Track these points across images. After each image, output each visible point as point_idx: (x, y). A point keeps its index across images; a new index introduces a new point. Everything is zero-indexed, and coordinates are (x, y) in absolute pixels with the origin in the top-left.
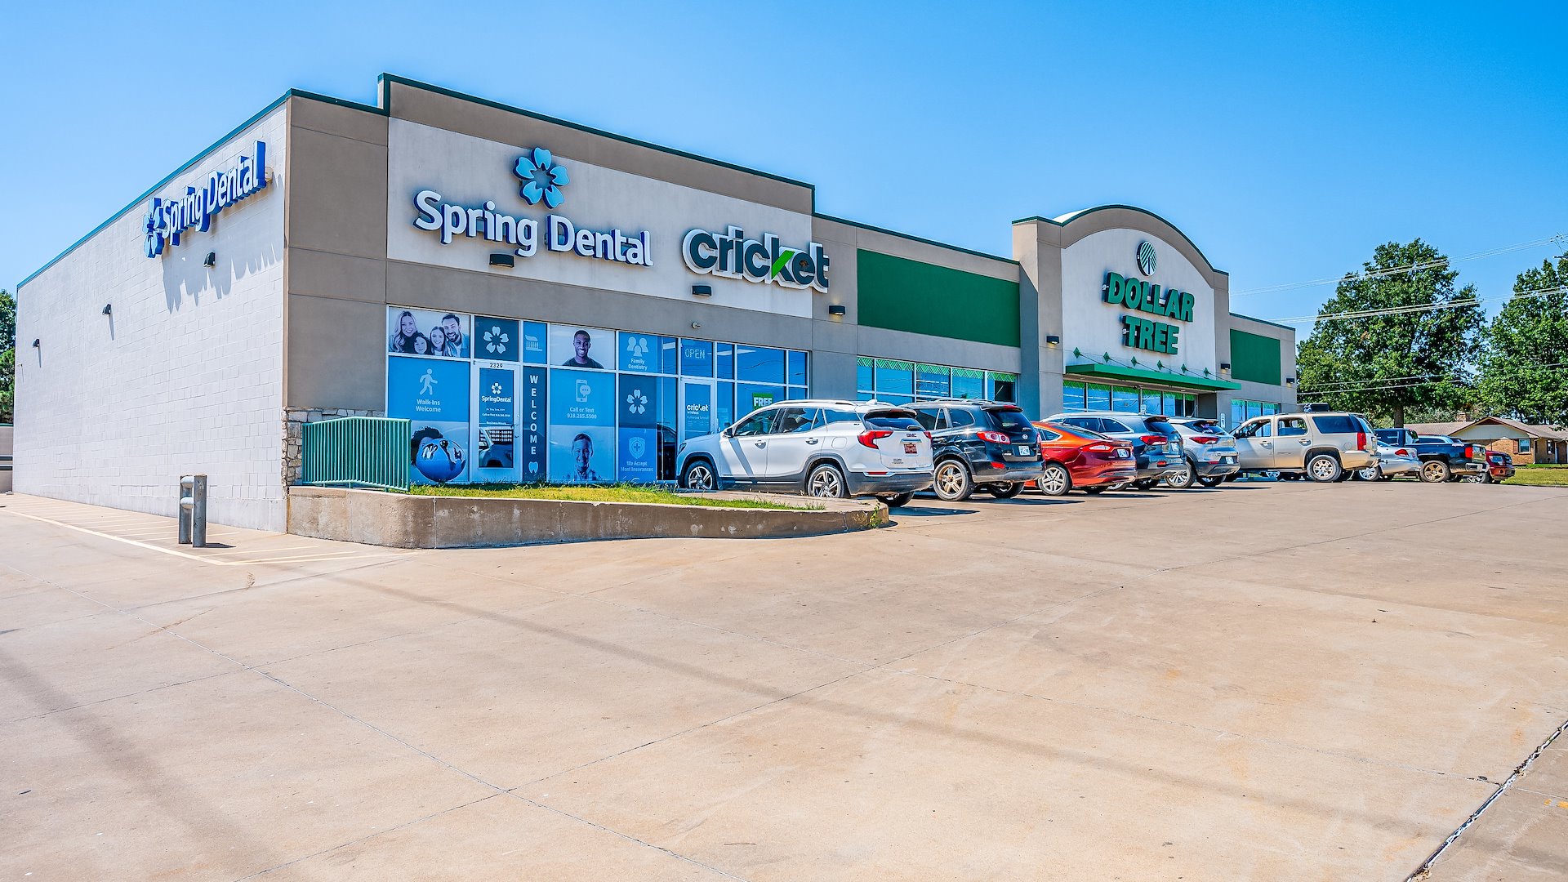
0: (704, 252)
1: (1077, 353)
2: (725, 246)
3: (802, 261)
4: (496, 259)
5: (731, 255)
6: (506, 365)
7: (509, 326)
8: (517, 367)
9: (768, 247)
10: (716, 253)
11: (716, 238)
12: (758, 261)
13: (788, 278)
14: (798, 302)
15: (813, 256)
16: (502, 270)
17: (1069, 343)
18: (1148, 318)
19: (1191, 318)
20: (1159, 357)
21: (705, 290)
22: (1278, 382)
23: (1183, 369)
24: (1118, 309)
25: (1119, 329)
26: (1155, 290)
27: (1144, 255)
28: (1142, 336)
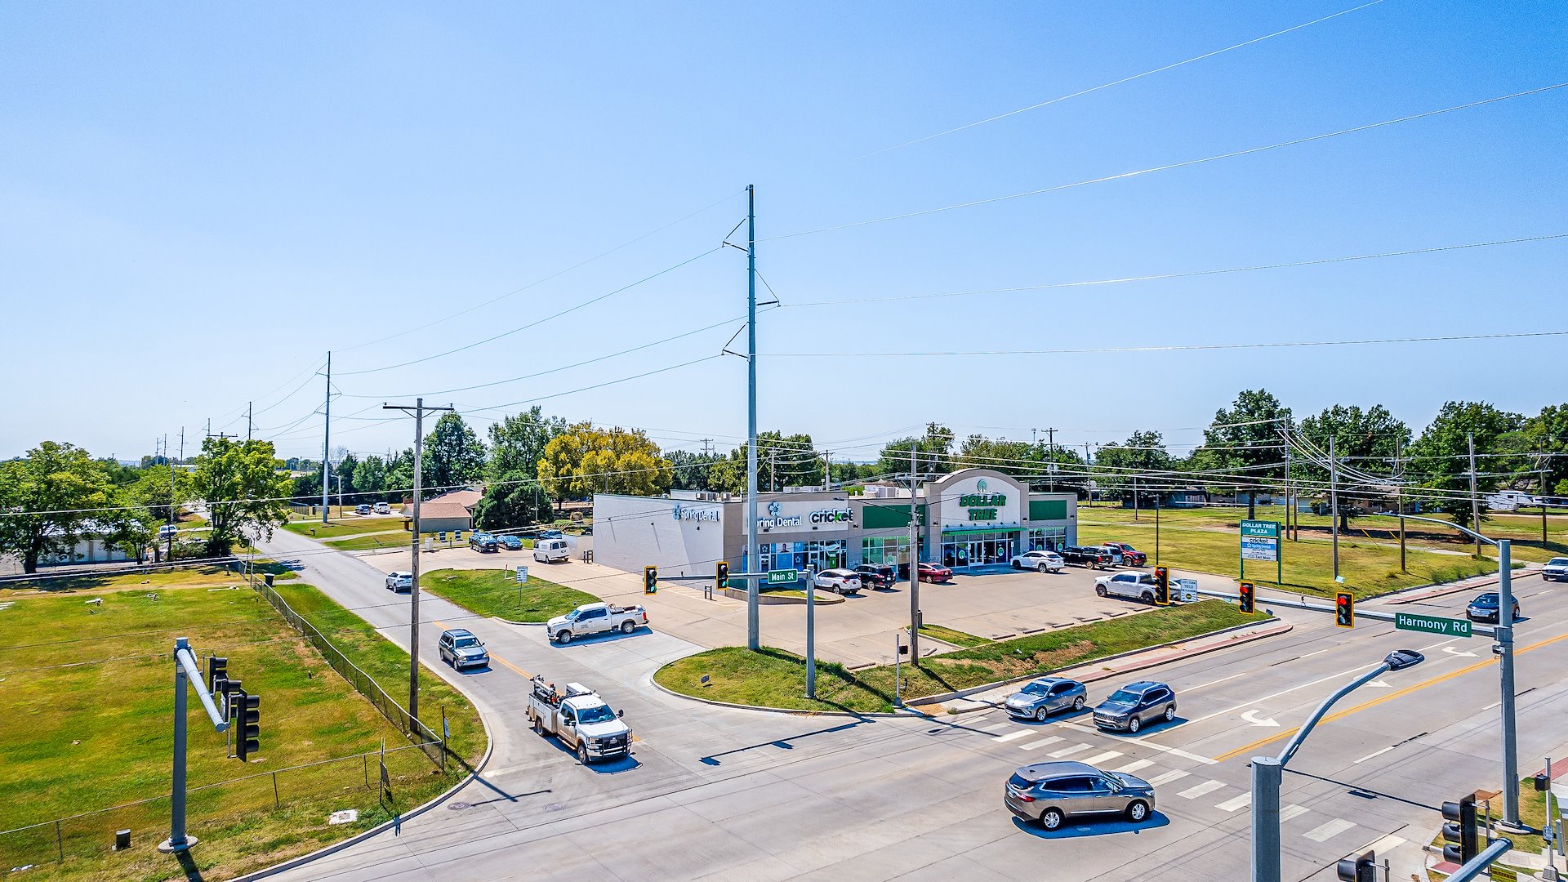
0: (815, 518)
1: (947, 526)
2: (821, 515)
3: (844, 515)
4: (765, 531)
5: (823, 518)
6: (767, 555)
7: (768, 546)
8: (769, 555)
9: (834, 513)
10: (819, 518)
11: (819, 514)
12: (831, 518)
13: (840, 520)
14: (843, 526)
15: (848, 513)
16: (766, 533)
17: (944, 523)
18: (982, 508)
19: (1003, 504)
20: (988, 521)
21: (816, 528)
22: (1065, 517)
23: (1002, 523)
24: (968, 507)
25: (968, 514)
26: (985, 498)
27: (981, 485)
28: (978, 515)
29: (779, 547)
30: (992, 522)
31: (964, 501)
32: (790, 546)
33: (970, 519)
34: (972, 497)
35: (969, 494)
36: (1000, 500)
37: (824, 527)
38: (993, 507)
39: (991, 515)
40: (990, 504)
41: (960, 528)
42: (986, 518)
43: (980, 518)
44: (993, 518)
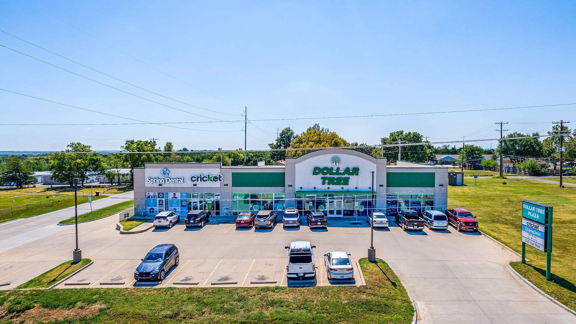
0: (194, 179)
1: (300, 188)
2: (198, 177)
3: (215, 178)
5: (199, 179)
9: (207, 176)
10: (196, 179)
11: (196, 176)
12: (205, 179)
13: (212, 181)
14: (215, 185)
15: (219, 176)
16: (160, 186)
17: (297, 186)
18: (336, 176)
19: (357, 174)
20: (342, 186)
21: (196, 185)
22: (433, 186)
23: (356, 188)
24: (321, 175)
25: (321, 181)
26: (338, 169)
27: (336, 160)
28: (332, 181)
29: (171, 195)
30: (346, 187)
31: (317, 171)
32: (178, 195)
33: (323, 183)
34: (326, 168)
35: (322, 166)
36: (356, 171)
37: (200, 184)
38: (346, 176)
39: (346, 182)
40: (343, 174)
41: (313, 190)
42: (339, 184)
43: (334, 184)
44: (347, 184)
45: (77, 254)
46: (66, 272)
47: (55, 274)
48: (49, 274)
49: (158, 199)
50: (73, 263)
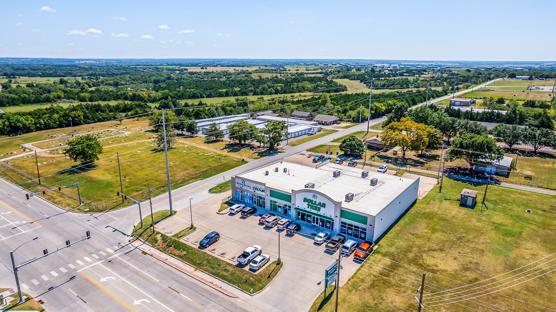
0: (254, 189)
2: (256, 188)
3: (263, 190)
7: (242, 191)
8: (243, 194)
12: (258, 190)
13: (261, 191)
14: (263, 194)
22: (366, 224)
23: (324, 215)
26: (315, 202)
27: (315, 197)
28: (312, 207)
30: (319, 213)
32: (248, 194)
35: (308, 198)
37: (257, 192)
41: (303, 209)
42: (316, 210)
43: (313, 209)
44: (319, 211)
45: (192, 226)
46: (186, 233)
47: (183, 233)
48: (181, 232)
49: (241, 194)
50: (191, 229)
